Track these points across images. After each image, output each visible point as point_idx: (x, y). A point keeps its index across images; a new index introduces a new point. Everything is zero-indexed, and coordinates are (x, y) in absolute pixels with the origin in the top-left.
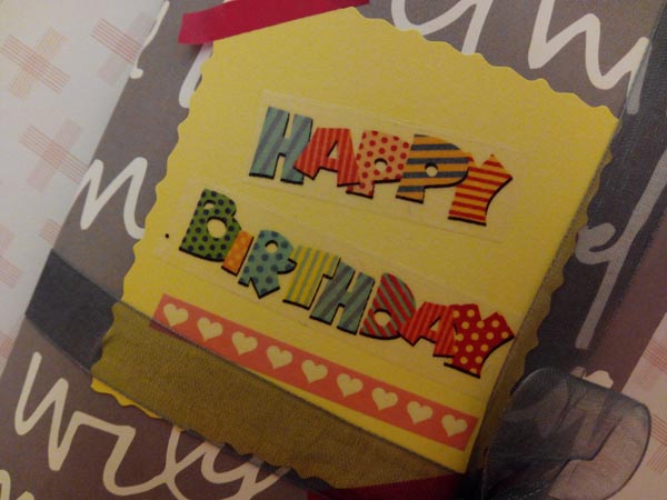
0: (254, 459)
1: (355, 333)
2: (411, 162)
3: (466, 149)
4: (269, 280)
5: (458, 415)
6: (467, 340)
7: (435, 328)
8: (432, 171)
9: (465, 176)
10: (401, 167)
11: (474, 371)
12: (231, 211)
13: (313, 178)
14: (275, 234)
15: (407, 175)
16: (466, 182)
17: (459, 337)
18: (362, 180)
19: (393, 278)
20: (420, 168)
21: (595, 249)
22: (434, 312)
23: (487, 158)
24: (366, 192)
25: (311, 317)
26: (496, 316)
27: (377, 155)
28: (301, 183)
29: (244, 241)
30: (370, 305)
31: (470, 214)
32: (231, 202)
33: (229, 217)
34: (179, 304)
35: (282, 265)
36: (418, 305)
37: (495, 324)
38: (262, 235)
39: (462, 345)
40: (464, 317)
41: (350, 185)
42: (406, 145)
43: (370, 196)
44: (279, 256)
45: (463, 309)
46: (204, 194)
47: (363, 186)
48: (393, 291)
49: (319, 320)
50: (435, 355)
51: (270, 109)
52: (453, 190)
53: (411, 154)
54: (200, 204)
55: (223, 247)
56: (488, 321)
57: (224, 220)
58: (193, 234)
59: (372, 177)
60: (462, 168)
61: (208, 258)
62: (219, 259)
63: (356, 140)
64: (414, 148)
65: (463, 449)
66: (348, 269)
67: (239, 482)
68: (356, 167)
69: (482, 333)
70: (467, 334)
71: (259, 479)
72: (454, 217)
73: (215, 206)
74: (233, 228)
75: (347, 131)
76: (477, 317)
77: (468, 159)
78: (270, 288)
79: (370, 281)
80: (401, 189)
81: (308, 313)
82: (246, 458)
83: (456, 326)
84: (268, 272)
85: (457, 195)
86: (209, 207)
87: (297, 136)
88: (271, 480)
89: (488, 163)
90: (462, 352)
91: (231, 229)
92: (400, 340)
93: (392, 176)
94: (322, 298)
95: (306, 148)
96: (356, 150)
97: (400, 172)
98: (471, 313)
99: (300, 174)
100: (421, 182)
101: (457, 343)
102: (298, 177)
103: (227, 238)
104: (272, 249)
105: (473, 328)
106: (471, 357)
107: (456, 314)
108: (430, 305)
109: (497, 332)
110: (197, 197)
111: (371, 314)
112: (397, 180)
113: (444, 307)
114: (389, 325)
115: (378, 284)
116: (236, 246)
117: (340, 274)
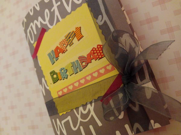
0: (88, 103)
1: (82, 70)
2: (67, 40)
3: (72, 31)
4: (66, 75)
5: (108, 65)
6: (98, 53)
7: (92, 57)
8: (71, 38)
9: (75, 34)
10: (67, 42)
11: (103, 56)
13: (59, 56)
14: (61, 69)
17: (96, 54)
18: (64, 50)
20: (69, 40)
21: (101, 21)
22: (89, 55)
23: (75, 28)
24: (66, 50)
26: (98, 46)
27: (63, 45)
28: (58, 59)
29: (59, 74)
30: (80, 64)
31: (80, 37)
32: (54, 71)
33: (55, 73)
35: (66, 72)
36: (86, 57)
38: (60, 71)
39: (98, 55)
40: (94, 51)
41: (63, 52)
42: (65, 39)
45: (92, 50)
46: (50, 74)
48: (81, 58)
49: (76, 73)
51: (48, 55)
55: (58, 77)
58: (53, 80)
59: (65, 48)
61: (57, 81)
62: (58, 79)
63: (59, 46)
66: (73, 62)
67: (89, 109)
68: (62, 49)
69: (99, 50)
71: (91, 106)
72: (79, 40)
75: (57, 46)
79: (77, 61)
80: (69, 45)
81: (74, 74)
82: (86, 104)
83: (94, 53)
85: (76, 37)
86: (52, 74)
87: (53, 54)
88: (93, 104)
89: (76, 29)
92: (89, 64)
93: (67, 45)
94: (74, 70)
95: (55, 54)
98: (94, 49)
99: (57, 57)
100: (71, 41)
103: (57, 76)
104: (63, 71)
105: (97, 51)
106: (101, 55)
107: (92, 52)
109: (100, 47)
111: (82, 65)
113: (90, 53)
114: (85, 63)
115: (79, 60)
116: (59, 76)
117: (73, 64)
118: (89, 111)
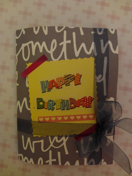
0: (63, 136)
1: (69, 109)
2: (65, 80)
3: (72, 74)
4: (53, 107)
5: (91, 115)
6: (87, 103)
7: (81, 103)
8: (69, 80)
9: (74, 78)
11: (90, 107)
12: (42, 100)
13: (52, 89)
14: (50, 100)
15: (66, 82)
16: (75, 79)
17: (85, 103)
18: (59, 86)
19: (71, 98)
20: (67, 80)
21: (100, 79)
22: (80, 101)
24: (61, 87)
25: (62, 110)
26: (89, 97)
27: (60, 81)
28: (50, 91)
29: (46, 103)
30: (69, 104)
31: (78, 83)
32: (42, 98)
33: (42, 101)
34: (41, 117)
35: (54, 104)
36: (77, 101)
37: (90, 98)
38: (48, 101)
39: (86, 104)
40: (85, 99)
41: (58, 87)
42: (63, 78)
43: (62, 88)
44: (52, 103)
45: (84, 98)
46: (37, 99)
47: (60, 87)
48: (72, 100)
49: (63, 110)
50: (83, 107)
51: (41, 82)
52: (74, 81)
53: (65, 79)
54: (37, 101)
55: (43, 106)
56: (89, 98)
57: (42, 102)
58: (38, 106)
59: (61, 85)
60: (73, 77)
61: (42, 108)
62: (44, 108)
63: (56, 80)
64: (65, 77)
65: (94, 119)
66: (64, 100)
67: (63, 140)
68: (57, 85)
69: (89, 100)
70: (86, 101)
71: (66, 139)
72: (76, 85)
73: (39, 100)
74: (44, 102)
75: (54, 80)
76: (87, 98)
77: (74, 75)
78: (53, 108)
79: (68, 100)
80: (66, 85)
82: (62, 136)
83: (84, 101)
84: (52, 106)
85: (75, 81)
87: (47, 84)
88: (68, 138)
89: (77, 75)
90: (87, 105)
91: (43, 102)
92: (77, 107)
93: (63, 83)
94: (62, 106)
95: (49, 85)
96: (56, 82)
97: (64, 82)
99: (50, 90)
100: (68, 82)
101: (85, 104)
102: (49, 90)
103: (43, 104)
105: (87, 100)
106: (89, 105)
108: (79, 100)
109: (91, 99)
110: (36, 100)
111: (70, 105)
112: (65, 83)
113: (81, 99)
114: (74, 106)
116: (45, 105)
117: (63, 101)
118: (62, 142)
